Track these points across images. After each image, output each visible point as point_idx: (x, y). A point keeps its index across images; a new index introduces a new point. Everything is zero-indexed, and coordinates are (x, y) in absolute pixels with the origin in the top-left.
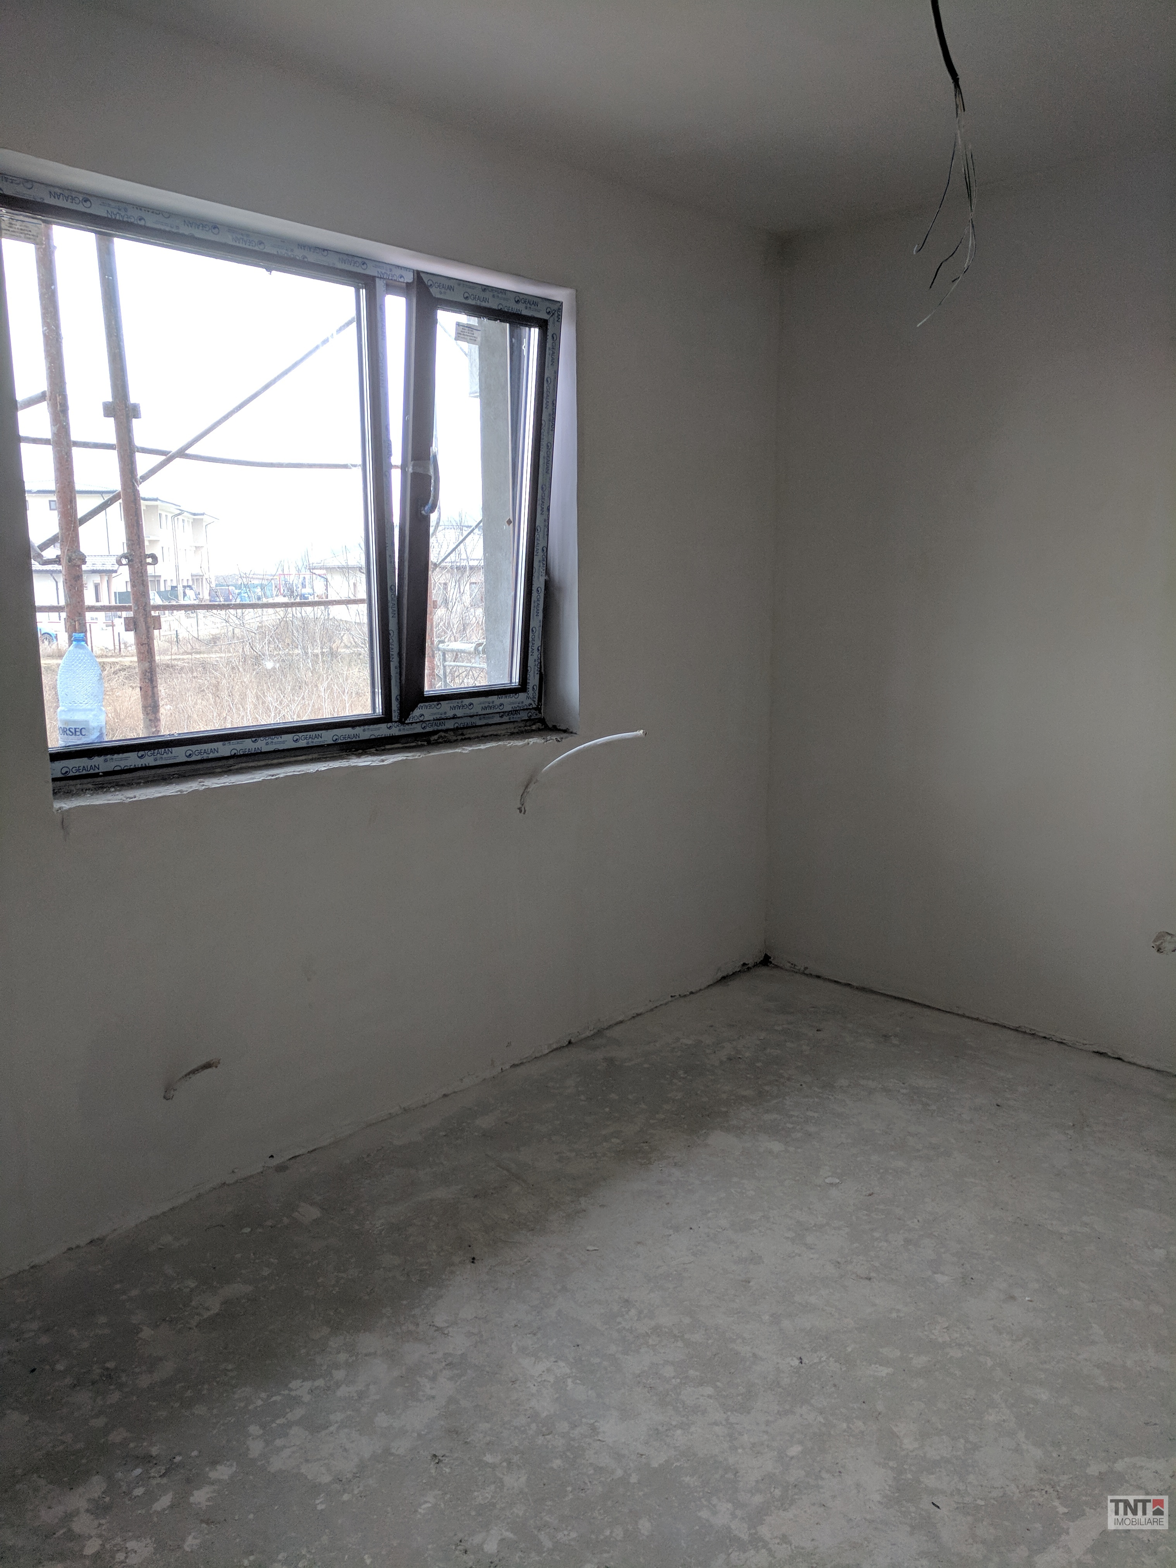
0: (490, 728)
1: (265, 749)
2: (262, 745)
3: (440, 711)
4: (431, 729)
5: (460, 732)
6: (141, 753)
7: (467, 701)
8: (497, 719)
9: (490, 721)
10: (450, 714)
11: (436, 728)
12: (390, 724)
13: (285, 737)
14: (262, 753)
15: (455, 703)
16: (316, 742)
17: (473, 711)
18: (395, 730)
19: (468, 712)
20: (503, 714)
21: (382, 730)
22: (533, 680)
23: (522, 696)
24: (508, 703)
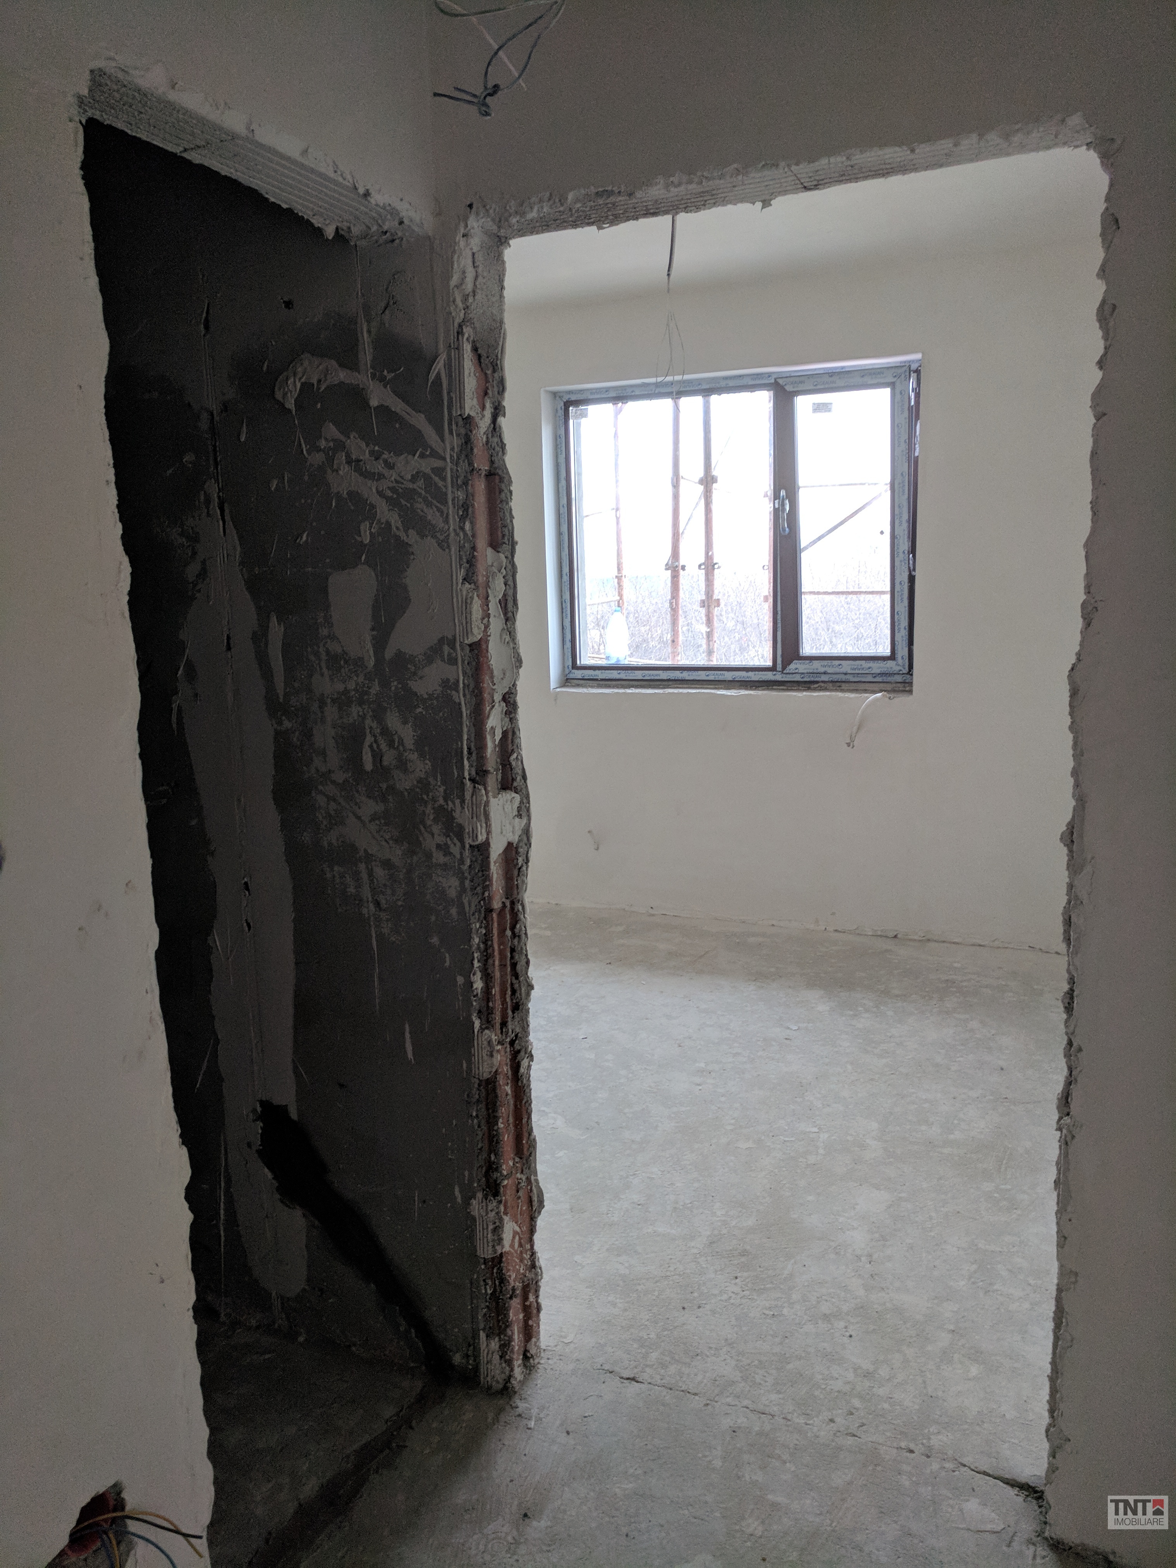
0: (863, 685)
1: (687, 678)
2: (686, 675)
3: (813, 667)
4: (808, 680)
5: (838, 684)
6: (619, 671)
7: (837, 662)
8: (870, 679)
9: (863, 680)
10: (822, 670)
11: (812, 679)
12: (774, 673)
13: (700, 672)
14: (685, 680)
15: (825, 663)
16: (721, 678)
17: (843, 670)
18: (779, 677)
19: (837, 670)
20: (875, 675)
21: (769, 676)
22: (902, 651)
23: (890, 664)
24: (877, 667)
